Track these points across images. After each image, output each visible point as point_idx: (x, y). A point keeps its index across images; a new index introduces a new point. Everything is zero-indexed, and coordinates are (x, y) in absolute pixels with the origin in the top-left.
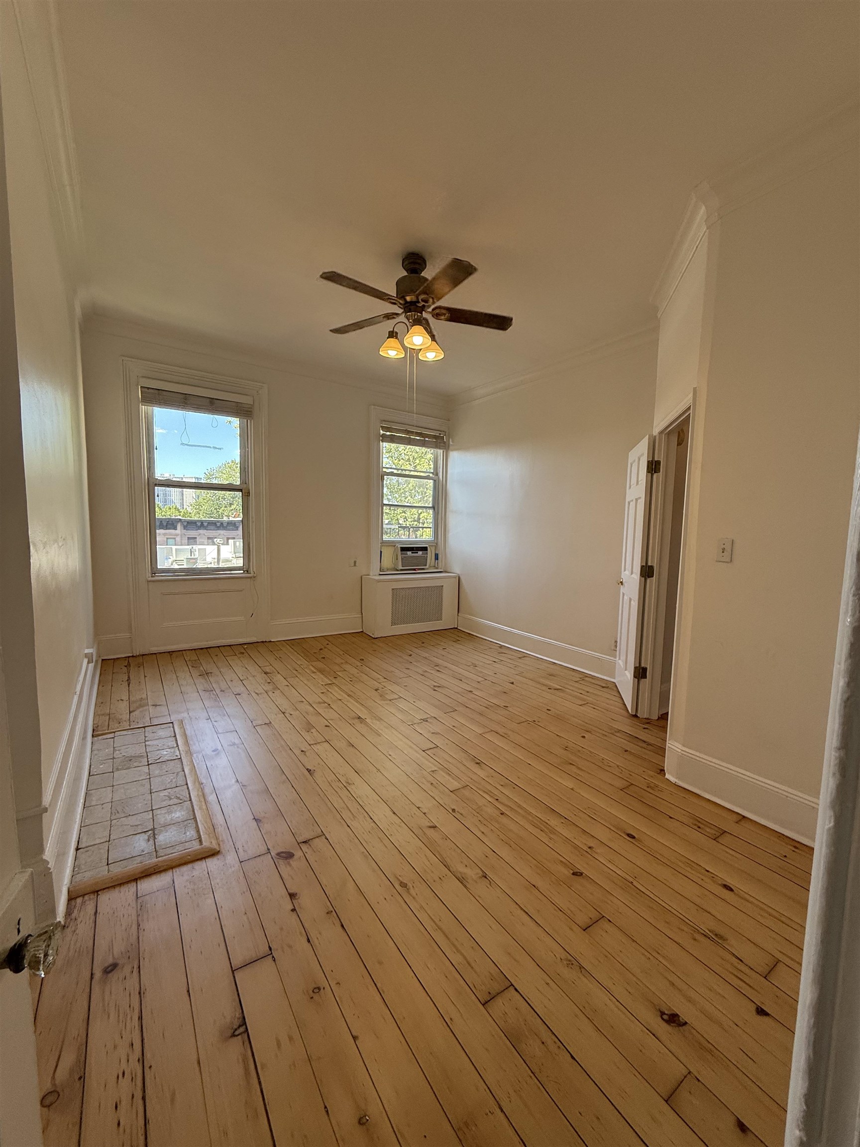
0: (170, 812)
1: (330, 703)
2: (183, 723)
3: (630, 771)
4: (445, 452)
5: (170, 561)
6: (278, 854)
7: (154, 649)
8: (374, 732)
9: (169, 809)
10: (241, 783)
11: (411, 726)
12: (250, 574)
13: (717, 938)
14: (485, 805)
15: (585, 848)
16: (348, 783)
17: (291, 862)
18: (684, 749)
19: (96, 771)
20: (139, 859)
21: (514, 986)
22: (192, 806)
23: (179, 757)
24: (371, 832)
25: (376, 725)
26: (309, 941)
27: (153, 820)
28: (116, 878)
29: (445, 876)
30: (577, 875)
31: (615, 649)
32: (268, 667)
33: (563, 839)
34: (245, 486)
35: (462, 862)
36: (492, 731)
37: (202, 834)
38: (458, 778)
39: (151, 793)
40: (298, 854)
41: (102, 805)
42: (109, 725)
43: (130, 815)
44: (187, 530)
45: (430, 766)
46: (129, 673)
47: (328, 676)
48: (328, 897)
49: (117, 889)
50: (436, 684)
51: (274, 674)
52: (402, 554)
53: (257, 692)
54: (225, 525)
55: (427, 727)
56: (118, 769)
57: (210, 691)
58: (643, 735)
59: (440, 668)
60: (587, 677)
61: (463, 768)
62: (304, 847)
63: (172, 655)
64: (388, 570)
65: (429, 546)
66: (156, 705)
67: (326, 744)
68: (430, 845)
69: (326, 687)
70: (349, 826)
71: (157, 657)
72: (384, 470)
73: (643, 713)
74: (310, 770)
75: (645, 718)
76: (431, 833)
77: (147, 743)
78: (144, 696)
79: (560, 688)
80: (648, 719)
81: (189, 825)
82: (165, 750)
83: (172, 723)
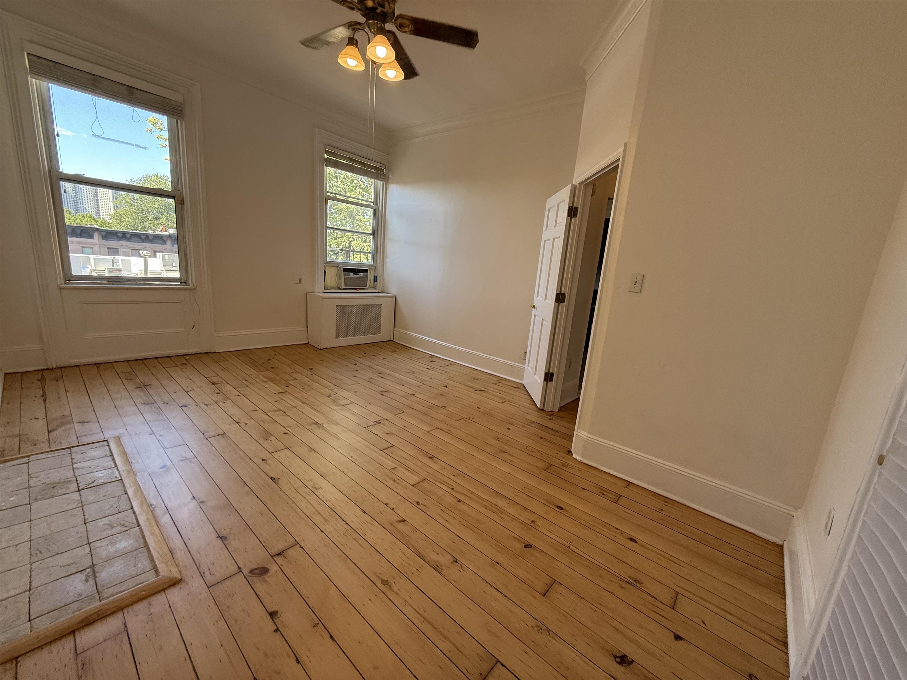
0: (113, 543)
1: (285, 411)
2: (121, 440)
3: (548, 454)
4: (384, 184)
5: (88, 270)
6: (251, 572)
7: (75, 361)
8: (333, 436)
9: (112, 539)
10: (198, 499)
11: (367, 428)
12: (189, 285)
13: (635, 583)
14: (443, 495)
15: (530, 523)
16: (315, 487)
17: (267, 579)
18: (589, 436)
19: (4, 506)
20: (75, 606)
21: (500, 662)
22: (142, 532)
23: (119, 478)
24: (345, 534)
25: (335, 429)
26: (298, 661)
27: (91, 555)
28: (45, 635)
29: (421, 567)
30: (528, 548)
31: (525, 358)
32: (215, 378)
33: (512, 518)
34: (178, 193)
35: (434, 551)
36: (437, 428)
37: (157, 563)
38: (414, 473)
39: (85, 524)
40: (273, 568)
41: (17, 545)
42: (19, 448)
43: (58, 554)
44: (106, 240)
45: (389, 463)
46: (43, 387)
47: (279, 385)
48: (311, 609)
49: (46, 650)
50: (382, 389)
51: (223, 384)
52: (344, 275)
53: (206, 403)
54: (151, 238)
55: (382, 429)
56: (36, 500)
57: (151, 404)
58: (551, 424)
59: (383, 375)
60: (502, 380)
61: (420, 464)
62: (279, 559)
63: (99, 367)
64: (331, 288)
65: (369, 269)
66: (83, 422)
67: (287, 450)
68: (403, 539)
69: (279, 395)
70: (322, 532)
71: (79, 369)
72: (328, 194)
73: (548, 407)
74: (274, 479)
75: (550, 411)
76: (401, 526)
77: (75, 466)
78: (67, 413)
79: (484, 389)
80: (551, 411)
81: (141, 555)
82: (100, 472)
83: (107, 441)
